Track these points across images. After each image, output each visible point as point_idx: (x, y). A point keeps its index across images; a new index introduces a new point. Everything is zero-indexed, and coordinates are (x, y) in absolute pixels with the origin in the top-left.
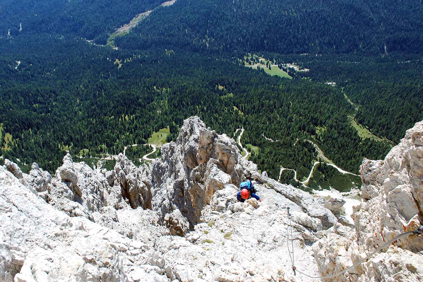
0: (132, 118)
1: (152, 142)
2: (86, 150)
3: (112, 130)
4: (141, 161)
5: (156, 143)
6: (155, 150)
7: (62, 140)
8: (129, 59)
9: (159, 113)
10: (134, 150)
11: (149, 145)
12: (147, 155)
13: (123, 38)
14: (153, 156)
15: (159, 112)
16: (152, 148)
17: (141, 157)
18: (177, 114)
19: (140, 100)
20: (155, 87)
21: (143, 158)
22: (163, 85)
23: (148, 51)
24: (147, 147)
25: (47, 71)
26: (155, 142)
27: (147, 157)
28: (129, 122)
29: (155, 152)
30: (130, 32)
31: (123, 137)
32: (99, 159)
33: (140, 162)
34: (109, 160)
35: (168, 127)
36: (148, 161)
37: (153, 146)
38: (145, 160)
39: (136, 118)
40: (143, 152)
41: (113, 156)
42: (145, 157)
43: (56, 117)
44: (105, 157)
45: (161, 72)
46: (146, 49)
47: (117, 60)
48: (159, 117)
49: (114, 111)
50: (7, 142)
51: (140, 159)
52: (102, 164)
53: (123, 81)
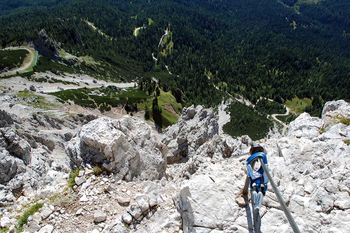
0: (281, 74)
1: (289, 106)
2: (225, 84)
3: (257, 76)
4: (269, 117)
5: (292, 108)
6: (287, 114)
7: (210, 66)
8: (306, 26)
9: (310, 82)
10: (267, 105)
11: (285, 106)
12: (277, 115)
13: (309, 6)
14: (283, 118)
15: (310, 80)
16: (286, 111)
17: (271, 114)
18: (328, 90)
19: (297, 62)
20: (317, 58)
21: (272, 115)
22: (326, 58)
23: (326, 26)
24: (282, 108)
25: (231, 9)
26: (291, 106)
27: (276, 117)
28: (277, 76)
29: (287, 116)
30: (318, 3)
31: (265, 87)
32: (231, 97)
33: (267, 118)
34: (240, 103)
35: (312, 98)
36: (275, 121)
37: (287, 109)
38: (273, 118)
39: (286, 75)
40: (275, 110)
41: (245, 100)
42: (274, 116)
43: (216, 46)
44: (239, 98)
45: (330, 48)
46: (325, 24)
47: (294, 22)
48: (308, 85)
49: (268, 61)
50: (167, 48)
51: (268, 116)
52: (231, 102)
53: (290, 41)
